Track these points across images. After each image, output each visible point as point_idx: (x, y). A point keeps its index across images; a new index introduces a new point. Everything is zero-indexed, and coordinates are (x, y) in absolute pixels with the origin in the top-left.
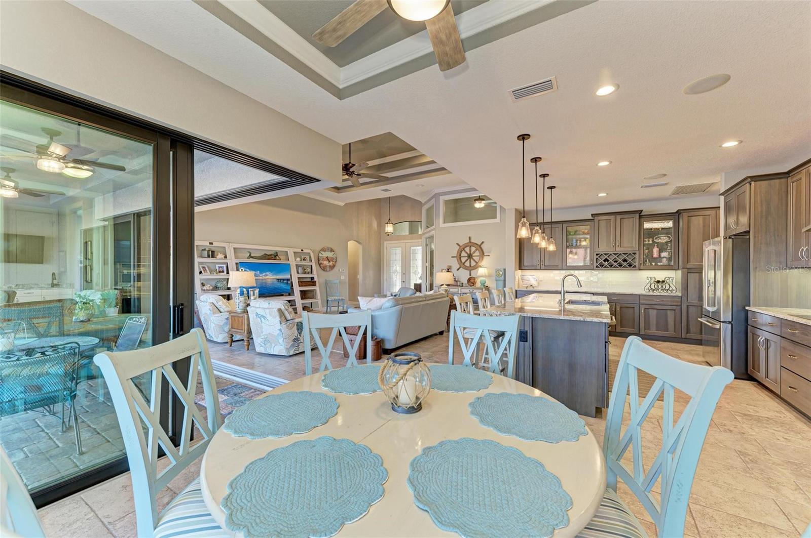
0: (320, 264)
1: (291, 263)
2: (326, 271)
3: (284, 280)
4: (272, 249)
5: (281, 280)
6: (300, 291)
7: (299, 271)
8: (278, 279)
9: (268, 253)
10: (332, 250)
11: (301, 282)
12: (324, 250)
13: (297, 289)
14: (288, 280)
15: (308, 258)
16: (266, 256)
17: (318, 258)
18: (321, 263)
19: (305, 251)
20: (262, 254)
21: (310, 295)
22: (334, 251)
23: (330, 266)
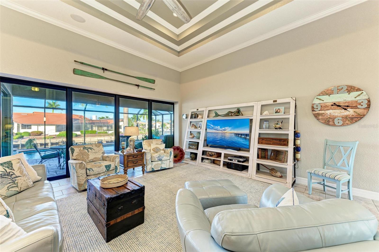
0: (316, 116)
1: (254, 118)
2: (334, 125)
3: (241, 135)
4: (234, 106)
5: (238, 134)
6: (259, 149)
7: (264, 126)
8: (236, 134)
9: (233, 111)
10: (350, 89)
11: (263, 139)
12: (328, 93)
13: (255, 146)
14: (247, 135)
15: (282, 109)
16: (229, 114)
17: (313, 107)
18: (318, 114)
19: (279, 101)
20: (226, 112)
21: (281, 157)
22: (358, 90)
23: (346, 118)
